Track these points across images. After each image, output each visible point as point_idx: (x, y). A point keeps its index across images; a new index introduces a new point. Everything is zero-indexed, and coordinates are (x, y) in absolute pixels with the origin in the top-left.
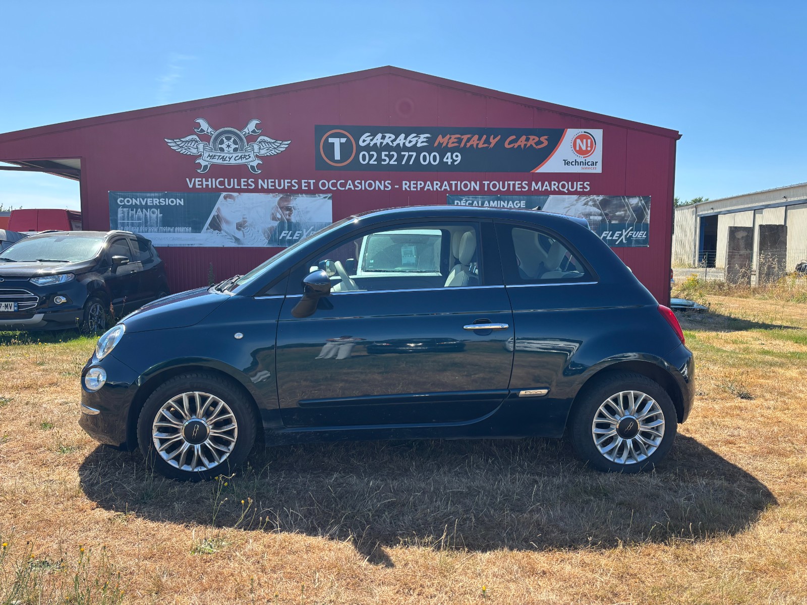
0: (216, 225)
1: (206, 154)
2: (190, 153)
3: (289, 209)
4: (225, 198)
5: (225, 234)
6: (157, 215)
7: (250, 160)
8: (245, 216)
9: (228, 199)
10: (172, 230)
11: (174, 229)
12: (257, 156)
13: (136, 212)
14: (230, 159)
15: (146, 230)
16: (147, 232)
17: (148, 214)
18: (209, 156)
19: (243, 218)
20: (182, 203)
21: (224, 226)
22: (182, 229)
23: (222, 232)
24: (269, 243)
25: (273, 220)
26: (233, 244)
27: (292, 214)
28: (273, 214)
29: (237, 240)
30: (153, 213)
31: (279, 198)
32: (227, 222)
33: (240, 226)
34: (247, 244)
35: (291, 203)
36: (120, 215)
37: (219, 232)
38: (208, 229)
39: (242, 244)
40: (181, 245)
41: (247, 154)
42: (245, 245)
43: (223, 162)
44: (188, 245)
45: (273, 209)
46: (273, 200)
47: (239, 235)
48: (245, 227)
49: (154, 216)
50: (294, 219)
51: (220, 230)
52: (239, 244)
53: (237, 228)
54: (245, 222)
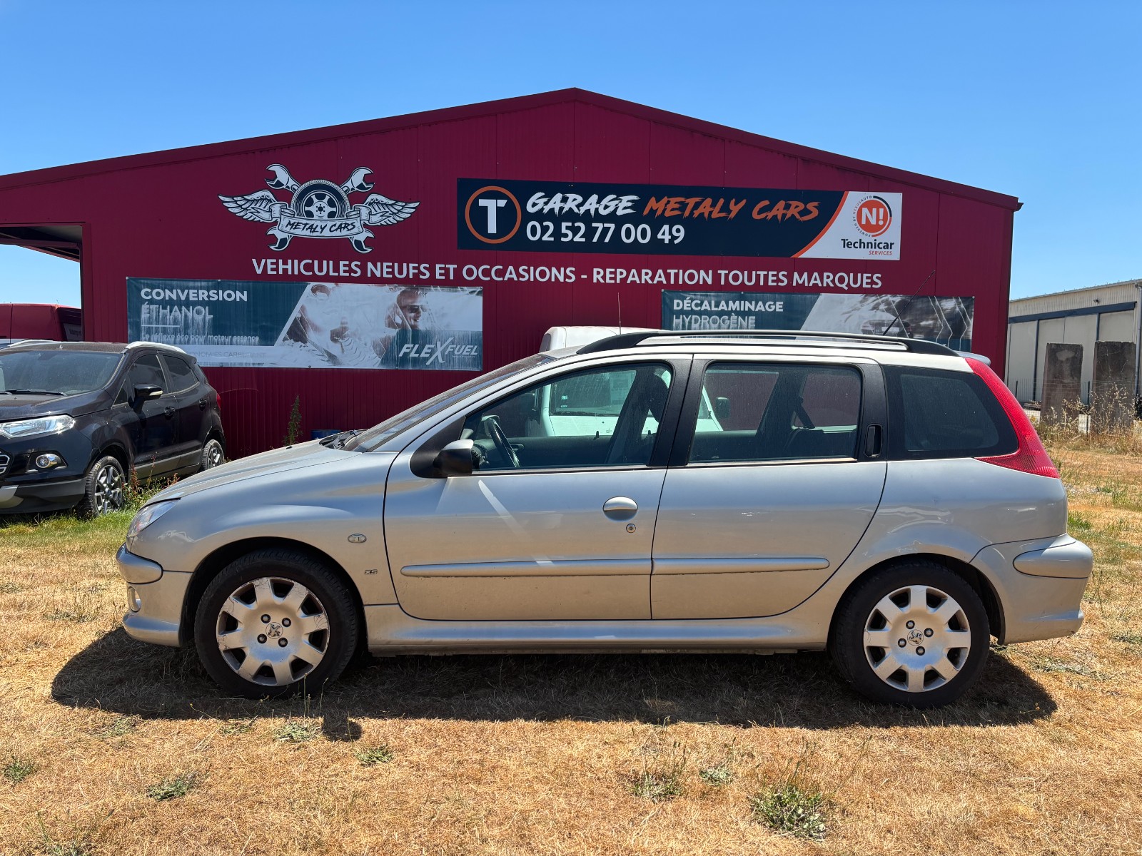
0: (298, 334)
1: (285, 221)
2: (257, 219)
3: (415, 310)
4: (314, 290)
5: (314, 348)
6: (205, 316)
7: (353, 231)
8: (344, 321)
9: (318, 293)
10: (228, 340)
11: (231, 340)
12: (365, 225)
13: (171, 311)
14: (323, 229)
15: (186, 339)
16: (188, 343)
17: (190, 315)
18: (289, 223)
19: (342, 323)
20: (245, 298)
21: (311, 335)
22: (244, 339)
23: (308, 344)
24: (382, 363)
25: (389, 327)
26: (324, 364)
27: (420, 318)
28: (389, 317)
29: (332, 357)
30: (199, 313)
31: (399, 292)
32: (316, 329)
33: (337, 336)
34: (348, 365)
35: (419, 299)
36: (144, 316)
37: (303, 345)
38: (285, 339)
39: (340, 364)
40: (241, 364)
41: (350, 223)
42: (344, 365)
43: (312, 234)
44: (254, 364)
45: (389, 308)
46: (390, 295)
47: (335, 349)
48: (345, 337)
49: (199, 318)
50: (422, 325)
51: (304, 341)
52: (335, 364)
53: (333, 339)
54: (344, 329)
